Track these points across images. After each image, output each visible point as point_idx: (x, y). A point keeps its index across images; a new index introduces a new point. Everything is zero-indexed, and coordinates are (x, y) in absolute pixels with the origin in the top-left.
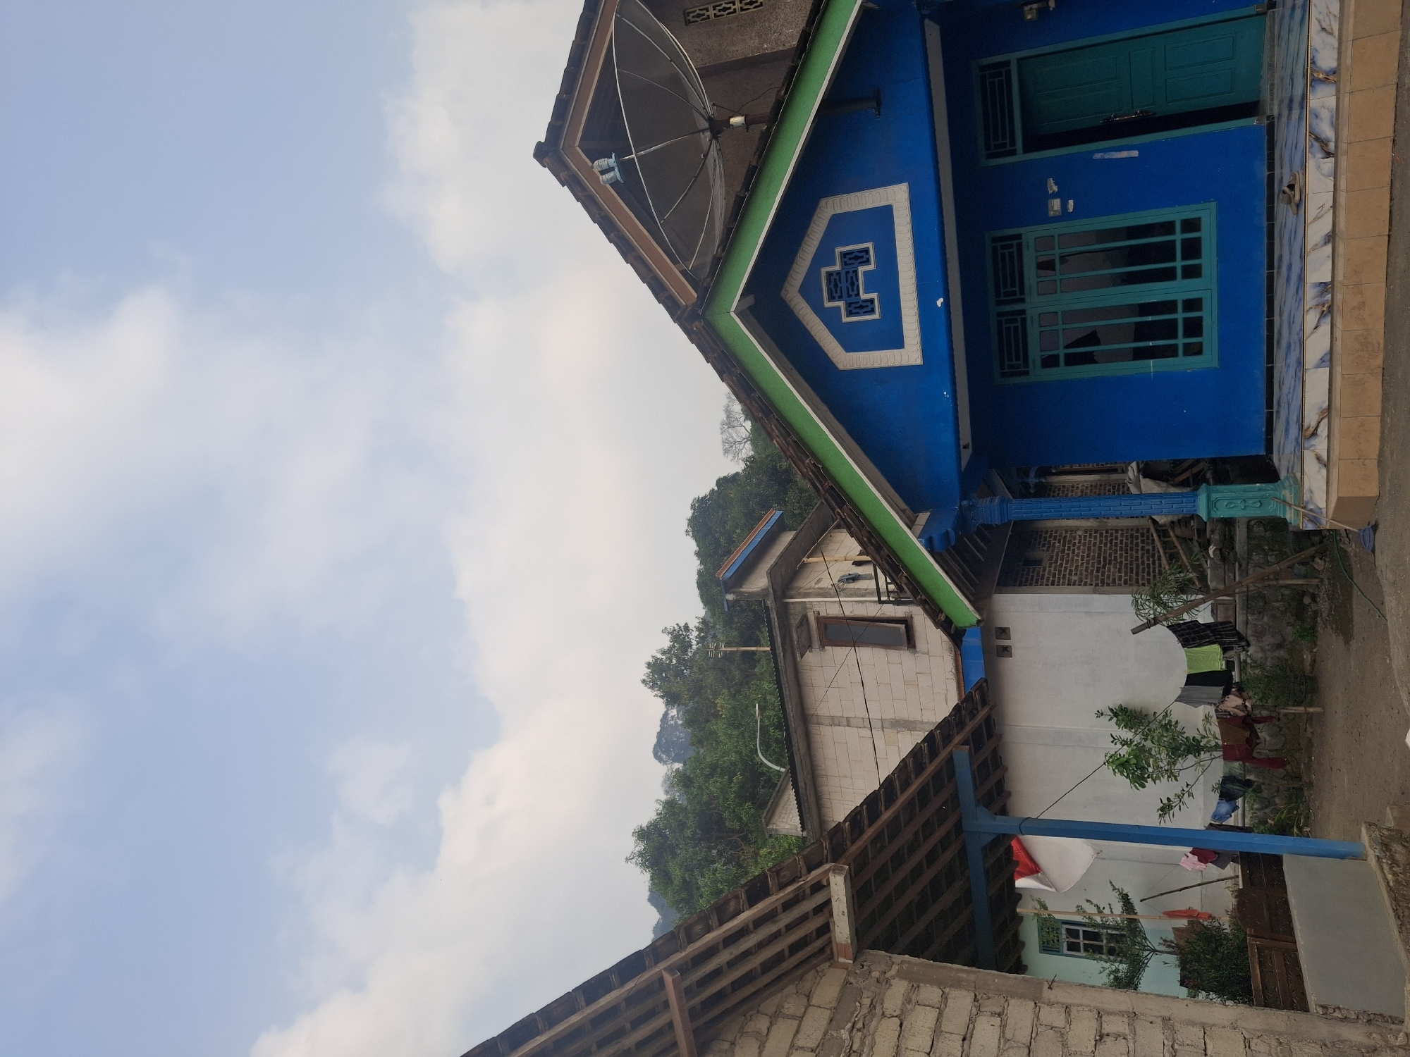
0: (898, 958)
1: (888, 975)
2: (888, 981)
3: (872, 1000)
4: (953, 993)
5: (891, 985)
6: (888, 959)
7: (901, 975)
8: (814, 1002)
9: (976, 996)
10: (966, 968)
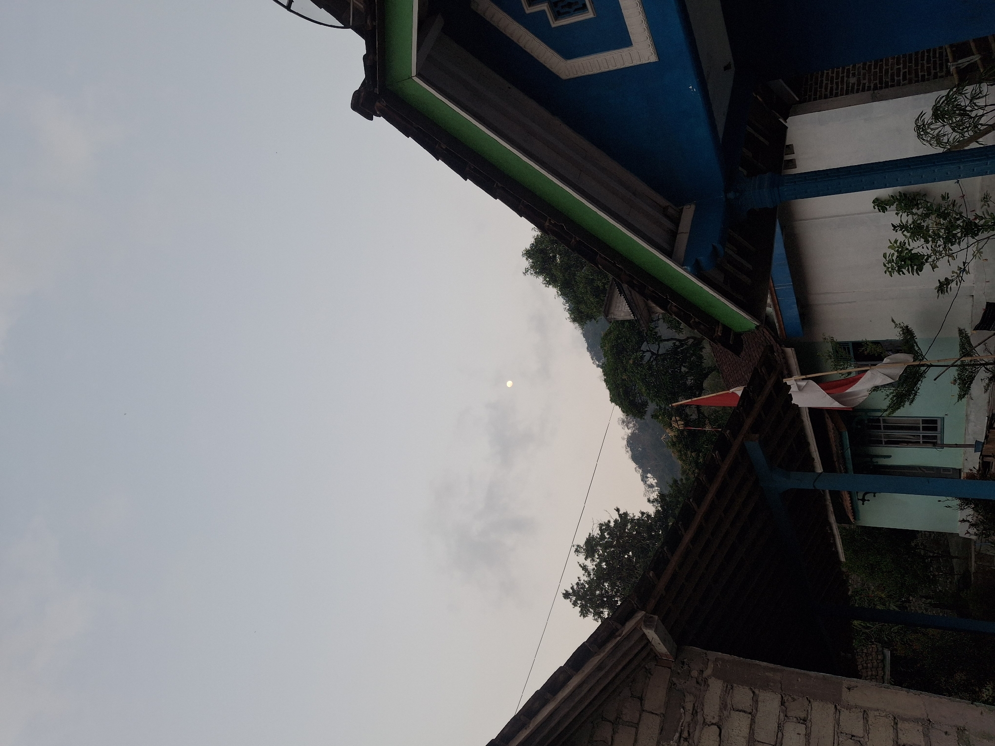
0: (712, 655)
1: (705, 674)
2: (705, 681)
3: (694, 704)
4: (763, 695)
5: (708, 686)
6: (704, 655)
7: (716, 674)
8: (647, 707)
9: (782, 697)
10: (772, 665)
